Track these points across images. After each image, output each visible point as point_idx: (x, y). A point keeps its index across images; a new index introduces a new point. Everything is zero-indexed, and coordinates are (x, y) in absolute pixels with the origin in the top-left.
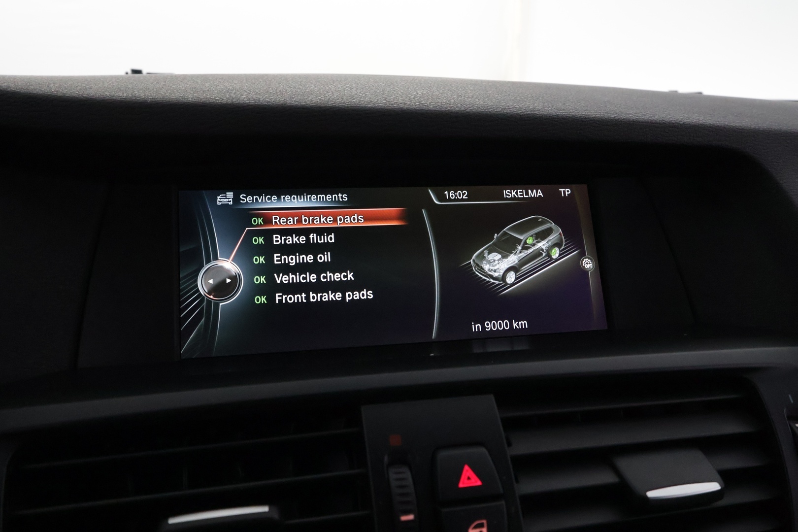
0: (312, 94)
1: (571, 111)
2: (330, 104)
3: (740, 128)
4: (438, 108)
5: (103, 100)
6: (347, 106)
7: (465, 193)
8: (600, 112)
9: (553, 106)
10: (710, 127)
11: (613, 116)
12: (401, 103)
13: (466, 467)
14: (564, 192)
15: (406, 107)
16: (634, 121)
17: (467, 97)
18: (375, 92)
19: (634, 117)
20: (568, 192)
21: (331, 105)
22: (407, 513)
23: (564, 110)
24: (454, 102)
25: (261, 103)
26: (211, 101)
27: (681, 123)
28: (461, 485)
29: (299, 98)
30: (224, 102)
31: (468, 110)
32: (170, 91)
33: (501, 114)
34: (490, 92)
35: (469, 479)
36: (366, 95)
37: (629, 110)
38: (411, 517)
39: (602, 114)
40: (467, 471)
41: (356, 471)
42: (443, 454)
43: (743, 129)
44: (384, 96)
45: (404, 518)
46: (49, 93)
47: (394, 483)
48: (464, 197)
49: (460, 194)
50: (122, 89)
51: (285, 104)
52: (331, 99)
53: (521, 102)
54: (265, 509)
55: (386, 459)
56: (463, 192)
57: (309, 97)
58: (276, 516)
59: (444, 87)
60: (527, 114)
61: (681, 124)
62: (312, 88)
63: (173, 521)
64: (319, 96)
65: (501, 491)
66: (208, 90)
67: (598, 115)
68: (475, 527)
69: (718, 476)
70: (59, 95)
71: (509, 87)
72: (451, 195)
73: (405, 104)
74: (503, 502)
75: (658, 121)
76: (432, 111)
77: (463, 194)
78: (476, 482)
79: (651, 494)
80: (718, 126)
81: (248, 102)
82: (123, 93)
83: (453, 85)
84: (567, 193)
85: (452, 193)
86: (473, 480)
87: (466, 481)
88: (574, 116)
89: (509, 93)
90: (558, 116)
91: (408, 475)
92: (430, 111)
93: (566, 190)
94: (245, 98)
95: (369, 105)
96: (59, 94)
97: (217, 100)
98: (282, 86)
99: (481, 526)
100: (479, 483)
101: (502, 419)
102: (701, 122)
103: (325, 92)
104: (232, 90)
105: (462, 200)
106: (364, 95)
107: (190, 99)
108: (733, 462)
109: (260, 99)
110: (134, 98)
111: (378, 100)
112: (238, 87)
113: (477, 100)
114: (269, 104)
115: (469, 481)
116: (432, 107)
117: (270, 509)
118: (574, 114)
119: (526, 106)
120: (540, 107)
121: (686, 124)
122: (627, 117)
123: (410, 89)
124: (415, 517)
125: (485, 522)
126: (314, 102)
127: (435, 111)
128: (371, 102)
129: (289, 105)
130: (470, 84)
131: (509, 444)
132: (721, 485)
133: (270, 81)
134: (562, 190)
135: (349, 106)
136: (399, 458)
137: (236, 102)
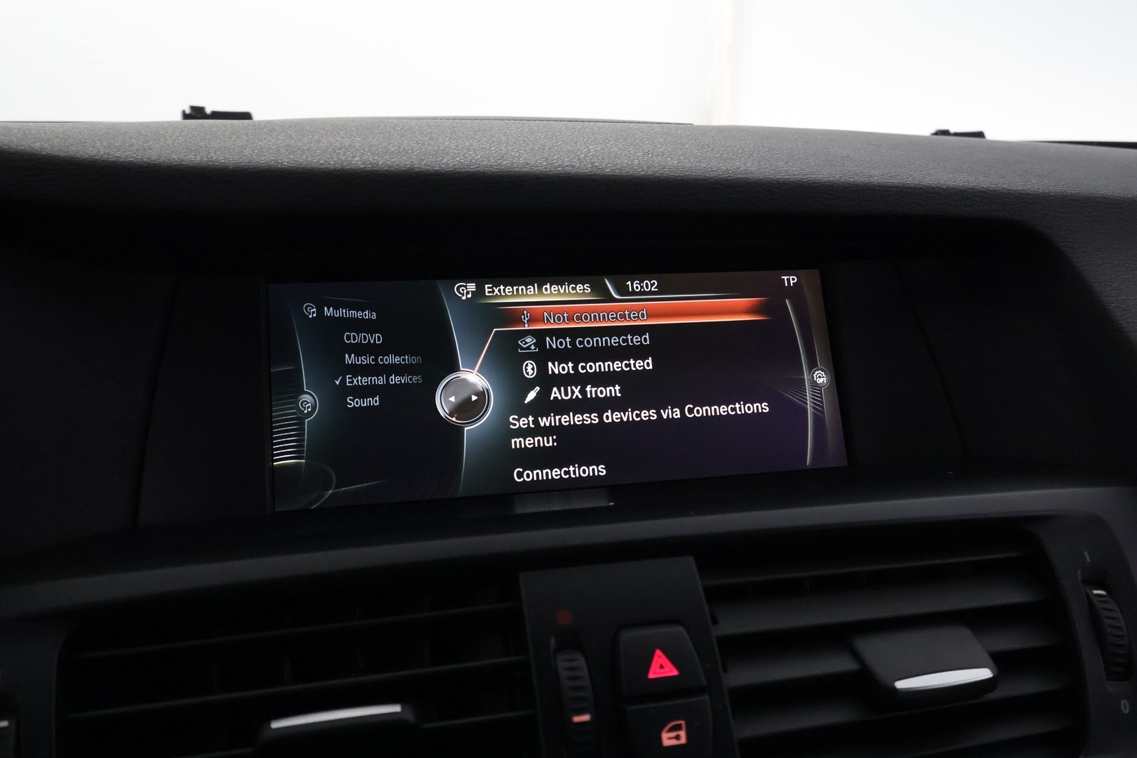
0: (447, 154)
1: (796, 173)
2: (473, 168)
3: (1024, 192)
4: (617, 172)
5: (169, 167)
6: (495, 170)
7: (654, 283)
8: (835, 174)
9: (771, 166)
10: (983, 192)
11: (852, 180)
12: (567, 166)
13: (658, 652)
14: (788, 280)
15: (574, 171)
16: (880, 186)
17: (656, 154)
18: (532, 149)
19: (880, 181)
20: (793, 280)
21: (473, 170)
22: (581, 712)
23: (786, 171)
24: (639, 164)
25: (381, 168)
26: (313, 165)
27: (944, 187)
28: (651, 676)
29: (431, 160)
30: (331, 167)
31: (657, 174)
32: (256, 151)
33: (701, 179)
34: (687, 146)
35: (661, 668)
36: (520, 153)
37: (873, 169)
38: (586, 718)
39: (838, 176)
40: (659, 658)
41: (513, 659)
42: (627, 636)
43: (1028, 194)
44: (545, 155)
45: (577, 719)
46: (98, 158)
47: (564, 674)
48: (653, 289)
49: (647, 284)
50: (193, 148)
51: (412, 169)
52: (473, 161)
53: (729, 161)
54: (396, 708)
55: (553, 641)
56: (652, 282)
57: (443, 158)
58: (410, 717)
59: (625, 140)
60: (736, 179)
61: (943, 189)
62: (446, 143)
63: (276, 725)
64: (458, 157)
65: (704, 682)
66: (308, 149)
67: (831, 179)
68: (671, 730)
69: (989, 660)
70: (110, 160)
71: (713, 137)
72: (635, 286)
73: (573, 166)
74: (707, 697)
75: (912, 185)
76: (609, 176)
77: (652, 285)
78: (671, 671)
79: (901, 684)
80: (994, 190)
81: (363, 166)
82: (195, 155)
83: (637, 136)
84: (792, 282)
85: (637, 283)
86: (667, 669)
87: (658, 670)
88: (799, 181)
89: (712, 146)
90: (777, 180)
91: (581, 662)
92: (605, 175)
93: (791, 277)
94: (358, 160)
95: (525, 170)
96: (111, 158)
97: (321, 164)
98: (406, 141)
99: (678, 728)
100: (675, 673)
101: (705, 588)
102: (971, 185)
103: (465, 151)
104: (340, 149)
105: (651, 293)
106: (517, 154)
107: (286, 163)
108: (1010, 641)
109: (378, 162)
110: (210, 163)
111: (536, 161)
112: (347, 144)
113: (669, 159)
114: (391, 169)
115: (662, 670)
116: (608, 170)
117: (402, 708)
118: (800, 177)
119: (735, 167)
120: (754, 168)
121: (950, 189)
122: (872, 180)
123: (578, 144)
124: (592, 718)
125: (682, 722)
126: (450, 165)
127: (612, 175)
128: (527, 164)
129: (417, 170)
130: (660, 134)
131: (715, 622)
132: (993, 672)
133: (390, 132)
134: (785, 278)
135: (498, 170)
136: (571, 641)
137: (348, 167)
